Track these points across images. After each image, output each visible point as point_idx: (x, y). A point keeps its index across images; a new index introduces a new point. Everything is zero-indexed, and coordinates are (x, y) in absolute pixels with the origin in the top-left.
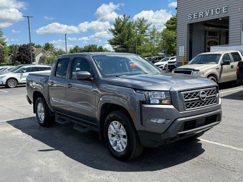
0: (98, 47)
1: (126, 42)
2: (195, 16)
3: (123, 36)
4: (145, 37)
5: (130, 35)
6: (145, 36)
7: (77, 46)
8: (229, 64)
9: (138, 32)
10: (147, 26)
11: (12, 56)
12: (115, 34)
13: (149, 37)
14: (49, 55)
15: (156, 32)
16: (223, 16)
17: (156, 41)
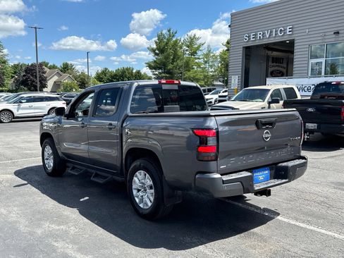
0: (134, 71)
1: (170, 66)
2: (252, 36)
3: (167, 58)
4: (196, 61)
5: (176, 57)
6: (196, 59)
7: (106, 69)
8: (278, 103)
9: (188, 53)
10: (199, 46)
11: (16, 79)
12: (156, 54)
13: (202, 61)
14: (66, 80)
15: (212, 55)
16: (286, 38)
17: (211, 67)
